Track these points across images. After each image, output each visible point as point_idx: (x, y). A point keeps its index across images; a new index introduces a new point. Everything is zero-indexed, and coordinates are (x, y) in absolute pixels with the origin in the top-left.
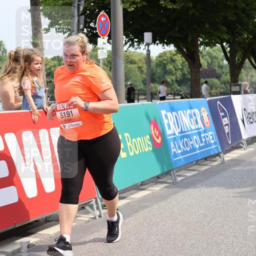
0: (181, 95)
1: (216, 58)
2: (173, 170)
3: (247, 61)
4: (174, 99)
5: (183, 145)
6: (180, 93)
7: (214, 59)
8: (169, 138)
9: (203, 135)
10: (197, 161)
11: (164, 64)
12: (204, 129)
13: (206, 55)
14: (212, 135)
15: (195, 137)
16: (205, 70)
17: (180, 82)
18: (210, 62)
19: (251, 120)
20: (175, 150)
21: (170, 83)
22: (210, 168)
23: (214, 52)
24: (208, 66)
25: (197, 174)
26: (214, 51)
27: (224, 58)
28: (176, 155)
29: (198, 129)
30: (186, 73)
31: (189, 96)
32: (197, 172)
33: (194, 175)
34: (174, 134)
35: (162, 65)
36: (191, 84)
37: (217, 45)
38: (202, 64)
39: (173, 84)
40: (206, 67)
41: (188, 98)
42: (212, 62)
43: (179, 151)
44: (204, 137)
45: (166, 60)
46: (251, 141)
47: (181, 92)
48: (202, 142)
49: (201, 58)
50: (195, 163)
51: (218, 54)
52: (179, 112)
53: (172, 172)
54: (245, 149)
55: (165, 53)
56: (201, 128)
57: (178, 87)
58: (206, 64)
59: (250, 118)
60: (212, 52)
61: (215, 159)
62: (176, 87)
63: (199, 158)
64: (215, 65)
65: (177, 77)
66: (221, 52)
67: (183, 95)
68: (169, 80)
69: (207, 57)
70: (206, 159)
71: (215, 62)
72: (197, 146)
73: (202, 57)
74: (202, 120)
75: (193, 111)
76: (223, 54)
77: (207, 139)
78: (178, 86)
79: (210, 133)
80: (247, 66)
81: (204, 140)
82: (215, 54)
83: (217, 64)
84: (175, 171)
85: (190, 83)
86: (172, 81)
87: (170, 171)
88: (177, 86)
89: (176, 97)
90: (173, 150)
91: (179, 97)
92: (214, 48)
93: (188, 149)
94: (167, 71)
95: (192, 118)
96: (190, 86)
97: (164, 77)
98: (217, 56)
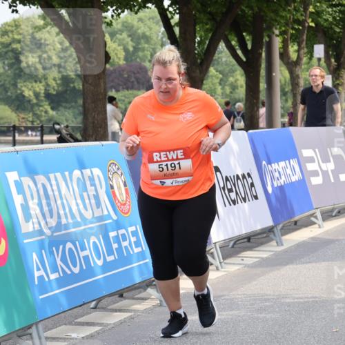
0: (58, 132)
1: (147, 39)
2: (37, 324)
3: (222, 46)
4: (42, 142)
5: (64, 260)
6: (57, 127)
7: (142, 41)
8: (25, 241)
9: (112, 234)
10: (99, 300)
11: (14, 51)
12: (115, 217)
13: (121, 31)
14: (135, 234)
15: (93, 239)
16: (120, 70)
17: (56, 100)
18: (131, 49)
19: (233, 195)
20: (42, 272)
21: (29, 101)
22: (131, 318)
23: (141, 25)
24: (126, 59)
25: (98, 333)
26: (140, 20)
27: (166, 39)
28: (44, 286)
29: (101, 218)
30: (72, 75)
31: (79, 136)
32: (97, 328)
33: (91, 336)
34: (41, 232)
35: (10, 54)
36: (84, 103)
37: (149, 5)
38: (112, 55)
39: (38, 105)
40: (122, 62)
41: (76, 140)
42: (136, 49)
43: (53, 276)
44: (117, 239)
45: (19, 41)
46: (233, 247)
47: (58, 124)
48: (110, 252)
49: (107, 38)
50: (93, 304)
51: (151, 29)
52: (52, 176)
53: (33, 330)
54: (217, 269)
55: (16, 24)
56: (109, 217)
57: (51, 112)
58: (122, 54)
59: (230, 191)
60: (135, 23)
61: (143, 295)
62: (46, 112)
63: (105, 293)
64: (145, 56)
65: (48, 85)
66: (157, 23)
67: (64, 132)
68: (28, 93)
69: (125, 35)
70: (121, 295)
71: (143, 50)
72: (100, 263)
73: (112, 35)
74: (112, 196)
75: (87, 172)
76: (163, 29)
77: (125, 244)
78: (53, 109)
79: (131, 229)
80: (224, 59)
81: (115, 246)
82: (142, 29)
83: (148, 53)
84: (40, 326)
85: (80, 102)
86: (37, 95)
87: (29, 327)
88: (48, 108)
89: (46, 138)
90: (37, 274)
91: (55, 137)
92: (142, 14)
93: (76, 270)
94: (21, 70)
95: (86, 190)
96: (81, 108)
97: (15, 85)
98: (148, 34)
